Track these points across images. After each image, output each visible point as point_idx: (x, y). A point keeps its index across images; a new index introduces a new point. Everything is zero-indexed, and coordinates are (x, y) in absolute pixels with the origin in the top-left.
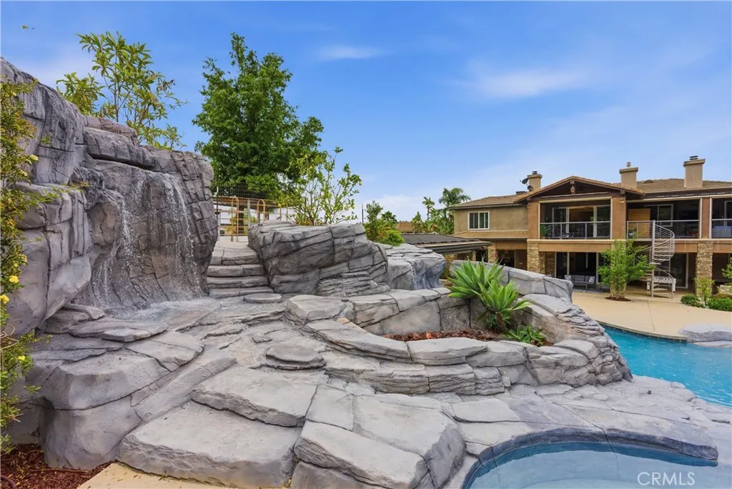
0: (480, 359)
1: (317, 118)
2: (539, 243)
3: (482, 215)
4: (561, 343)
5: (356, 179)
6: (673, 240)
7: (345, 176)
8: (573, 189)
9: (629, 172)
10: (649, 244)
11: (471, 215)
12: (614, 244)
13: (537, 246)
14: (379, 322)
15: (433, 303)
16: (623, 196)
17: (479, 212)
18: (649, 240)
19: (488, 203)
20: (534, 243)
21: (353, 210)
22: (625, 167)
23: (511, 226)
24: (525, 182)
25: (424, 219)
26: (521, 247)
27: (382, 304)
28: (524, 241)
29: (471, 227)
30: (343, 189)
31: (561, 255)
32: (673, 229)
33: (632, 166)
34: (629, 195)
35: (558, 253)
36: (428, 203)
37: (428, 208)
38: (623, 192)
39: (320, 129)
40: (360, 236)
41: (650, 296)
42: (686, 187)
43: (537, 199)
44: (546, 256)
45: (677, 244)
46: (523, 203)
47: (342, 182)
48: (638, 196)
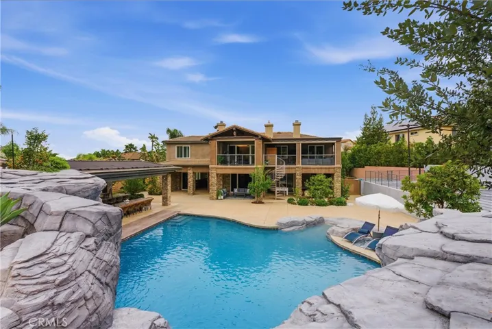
2: (217, 168)
3: (185, 148)
6: (284, 166)
8: (235, 133)
9: (269, 126)
10: (274, 168)
11: (178, 147)
12: (256, 169)
13: (216, 171)
16: (260, 139)
17: (183, 146)
18: (273, 166)
19: (192, 140)
20: (214, 168)
22: (267, 123)
23: (204, 156)
24: (216, 127)
25: (149, 149)
26: (204, 171)
28: (207, 167)
29: (178, 156)
31: (234, 176)
32: (285, 160)
33: (271, 123)
34: (264, 139)
35: (232, 175)
36: (153, 138)
37: (153, 141)
38: (260, 137)
41: (274, 199)
42: (294, 137)
43: (214, 138)
44: (224, 177)
45: (287, 168)
46: (207, 140)
48: (268, 140)
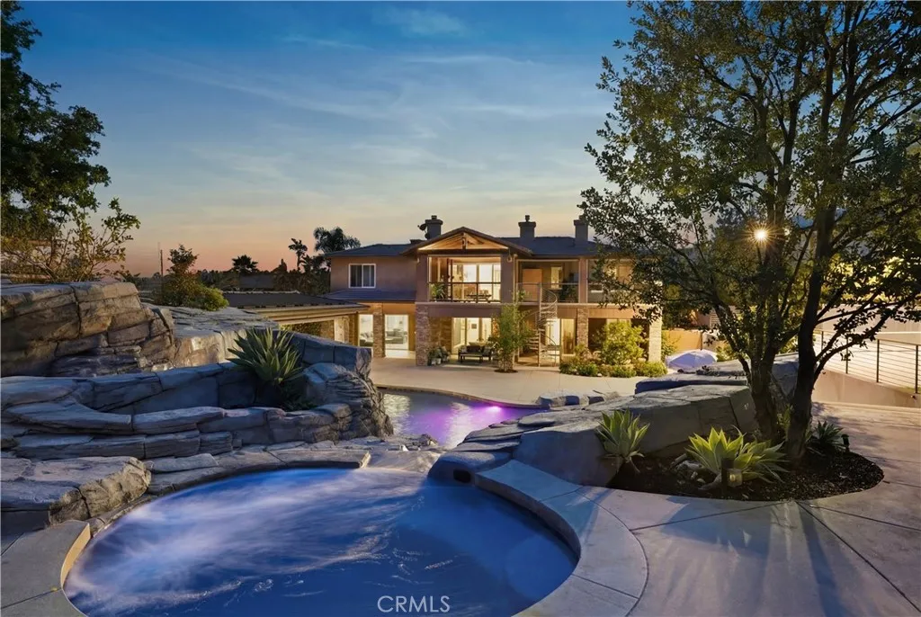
0: (215, 425)
1: (90, 109)
2: (429, 307)
3: (366, 269)
4: (325, 407)
5: (130, 220)
6: (556, 304)
7: (114, 214)
9: (528, 227)
10: (537, 307)
11: (353, 267)
12: (502, 308)
13: (427, 312)
14: (132, 403)
15: (212, 379)
17: (364, 265)
18: (535, 304)
20: (424, 307)
21: (122, 262)
22: (524, 220)
23: (401, 285)
24: (422, 228)
27: (139, 383)
29: (353, 284)
30: (109, 232)
32: (558, 292)
33: (531, 220)
36: (298, 247)
37: (299, 254)
39: (98, 127)
40: (128, 299)
41: (537, 365)
45: (560, 308)
46: (413, 256)
47: (108, 223)
